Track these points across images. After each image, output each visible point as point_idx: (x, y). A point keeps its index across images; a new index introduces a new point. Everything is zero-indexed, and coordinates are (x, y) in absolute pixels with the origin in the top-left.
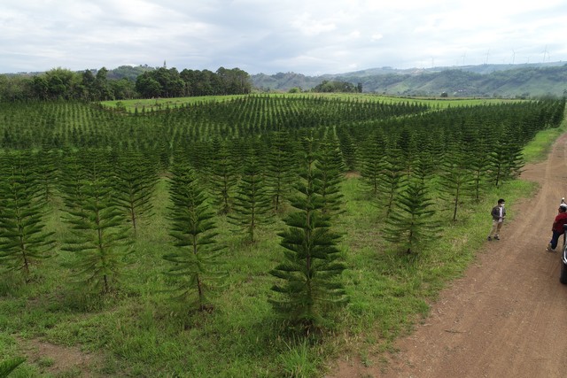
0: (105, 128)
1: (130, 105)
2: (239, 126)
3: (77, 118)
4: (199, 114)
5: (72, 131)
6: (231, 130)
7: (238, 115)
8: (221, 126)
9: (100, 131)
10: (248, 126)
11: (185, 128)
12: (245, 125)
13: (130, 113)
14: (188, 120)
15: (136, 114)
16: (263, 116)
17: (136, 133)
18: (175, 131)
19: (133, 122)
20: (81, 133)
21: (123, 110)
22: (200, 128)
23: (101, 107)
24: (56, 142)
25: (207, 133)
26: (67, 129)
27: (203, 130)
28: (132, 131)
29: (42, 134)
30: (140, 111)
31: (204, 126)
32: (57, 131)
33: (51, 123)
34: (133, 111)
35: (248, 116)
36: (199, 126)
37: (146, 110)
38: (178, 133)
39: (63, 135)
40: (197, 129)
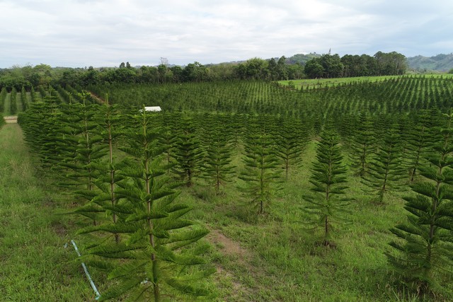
0: (278, 101)
1: (298, 84)
2: (389, 104)
3: (260, 93)
4: (352, 92)
5: (257, 102)
6: (379, 106)
7: (388, 94)
8: (371, 103)
9: (274, 102)
10: (398, 104)
11: (339, 103)
12: (394, 103)
13: (297, 90)
14: (342, 97)
15: (302, 91)
16: (415, 96)
17: (299, 105)
18: (330, 105)
19: (298, 97)
20: (262, 103)
21: (293, 87)
22: (351, 104)
23: (278, 85)
24: (246, 109)
25: (356, 108)
26: (253, 100)
27: (354, 105)
28: (296, 103)
29: (239, 103)
30: (305, 88)
31: (355, 101)
32: (248, 101)
33: (245, 96)
34: (300, 89)
35: (399, 95)
36: (350, 101)
37: (309, 88)
38: (332, 107)
39: (251, 104)
40: (348, 104)
